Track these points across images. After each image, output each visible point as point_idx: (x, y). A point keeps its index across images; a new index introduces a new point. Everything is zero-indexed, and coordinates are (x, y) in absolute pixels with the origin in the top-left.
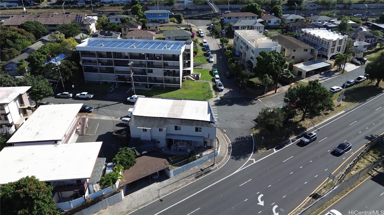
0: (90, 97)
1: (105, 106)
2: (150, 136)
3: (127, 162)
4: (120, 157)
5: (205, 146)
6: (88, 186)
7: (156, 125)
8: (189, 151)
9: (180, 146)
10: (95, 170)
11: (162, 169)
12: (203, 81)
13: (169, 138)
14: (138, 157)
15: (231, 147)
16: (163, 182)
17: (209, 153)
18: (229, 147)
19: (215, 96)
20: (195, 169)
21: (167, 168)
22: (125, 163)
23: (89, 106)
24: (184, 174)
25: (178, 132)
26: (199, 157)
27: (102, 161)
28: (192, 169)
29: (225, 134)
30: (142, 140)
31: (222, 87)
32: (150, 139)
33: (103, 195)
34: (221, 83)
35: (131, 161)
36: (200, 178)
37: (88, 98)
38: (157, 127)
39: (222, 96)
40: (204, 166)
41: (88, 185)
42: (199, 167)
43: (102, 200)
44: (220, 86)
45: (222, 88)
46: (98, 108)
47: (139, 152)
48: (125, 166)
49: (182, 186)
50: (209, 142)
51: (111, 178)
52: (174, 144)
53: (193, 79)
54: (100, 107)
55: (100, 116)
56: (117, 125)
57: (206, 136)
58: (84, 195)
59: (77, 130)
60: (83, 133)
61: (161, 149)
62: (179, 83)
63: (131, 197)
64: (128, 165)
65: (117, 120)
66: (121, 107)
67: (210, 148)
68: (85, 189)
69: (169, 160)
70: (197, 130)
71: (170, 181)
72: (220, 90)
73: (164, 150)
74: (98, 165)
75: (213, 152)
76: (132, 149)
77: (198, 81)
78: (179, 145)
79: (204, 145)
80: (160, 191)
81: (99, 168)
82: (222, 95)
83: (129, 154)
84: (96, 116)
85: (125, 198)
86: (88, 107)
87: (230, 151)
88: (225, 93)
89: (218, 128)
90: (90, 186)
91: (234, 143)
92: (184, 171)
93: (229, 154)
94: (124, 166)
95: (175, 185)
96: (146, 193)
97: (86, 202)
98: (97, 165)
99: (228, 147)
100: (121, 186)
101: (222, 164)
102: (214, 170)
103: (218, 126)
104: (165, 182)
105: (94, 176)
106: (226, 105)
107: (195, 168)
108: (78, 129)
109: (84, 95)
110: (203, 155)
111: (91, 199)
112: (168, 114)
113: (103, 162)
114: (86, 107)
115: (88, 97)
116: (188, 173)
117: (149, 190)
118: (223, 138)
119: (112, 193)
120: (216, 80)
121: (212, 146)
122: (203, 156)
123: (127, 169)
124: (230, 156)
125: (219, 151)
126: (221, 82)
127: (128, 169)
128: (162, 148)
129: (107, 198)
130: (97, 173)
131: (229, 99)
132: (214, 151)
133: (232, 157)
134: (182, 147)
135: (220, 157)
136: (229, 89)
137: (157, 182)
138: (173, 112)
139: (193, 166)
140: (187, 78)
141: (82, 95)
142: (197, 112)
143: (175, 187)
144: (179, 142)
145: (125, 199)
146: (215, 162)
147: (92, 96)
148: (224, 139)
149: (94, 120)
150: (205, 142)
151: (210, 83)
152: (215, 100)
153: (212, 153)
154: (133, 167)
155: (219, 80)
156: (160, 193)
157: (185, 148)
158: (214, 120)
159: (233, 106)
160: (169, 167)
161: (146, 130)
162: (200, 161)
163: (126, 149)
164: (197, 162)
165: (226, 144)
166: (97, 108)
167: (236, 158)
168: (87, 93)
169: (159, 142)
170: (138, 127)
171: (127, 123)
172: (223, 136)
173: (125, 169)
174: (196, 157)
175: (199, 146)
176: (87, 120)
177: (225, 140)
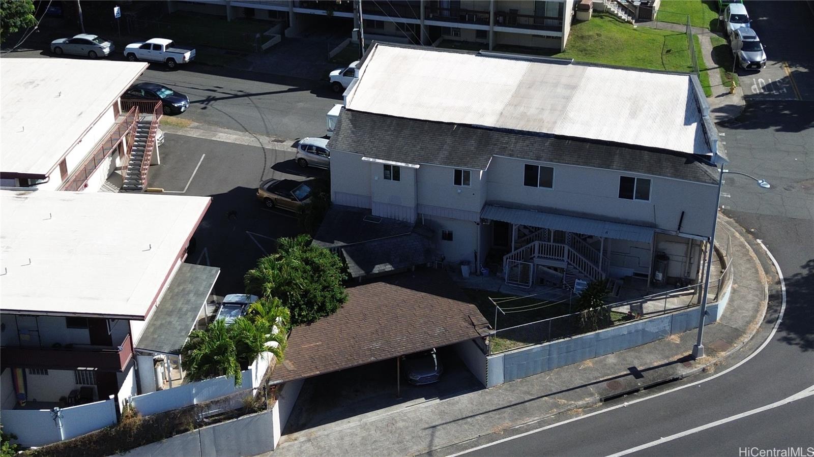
0: (179, 60)
1: (236, 96)
2: (411, 203)
3: (307, 292)
4: (280, 269)
5: (660, 276)
6: (134, 362)
7: (443, 154)
8: (580, 285)
9: (542, 263)
10: (171, 307)
11: (454, 340)
12: (671, 28)
13: (495, 220)
14: (351, 282)
15: (784, 293)
16: (456, 398)
17: (673, 304)
18: (774, 292)
19: (723, 90)
20: (605, 365)
21: (474, 340)
22: (296, 294)
23: (171, 90)
24: (551, 380)
25: (538, 195)
26: (628, 318)
27: (204, 277)
28: (591, 365)
29: (759, 241)
30: (378, 218)
31: (759, 53)
32: (411, 218)
33: (193, 407)
34: (755, 38)
35: (323, 290)
36: (626, 404)
37: (171, 64)
38: (445, 163)
39: (755, 92)
40: (648, 358)
41: (134, 357)
42: (624, 360)
43: (187, 430)
44: (750, 46)
45: (760, 57)
46: (209, 100)
47: (359, 263)
48: (297, 309)
49: (540, 424)
50: (680, 259)
51: (234, 337)
52: (516, 249)
53: (624, 17)
54: (215, 99)
55: (213, 128)
56: (278, 167)
57: (668, 223)
58: (116, 391)
59: (117, 169)
60: (136, 180)
61: (455, 269)
62: (560, 28)
63: (309, 440)
64: (310, 304)
65: (279, 147)
66: (301, 105)
67: (681, 283)
68: (123, 369)
69: (487, 310)
70: (627, 189)
71: (487, 398)
72: (749, 66)
73: (471, 274)
74: (184, 290)
75: (694, 305)
76: (333, 245)
77: (647, 25)
78: (536, 254)
79: (654, 269)
80: (437, 434)
81: (188, 302)
82: (756, 89)
83: (316, 260)
84: (197, 128)
85: (286, 441)
86: (168, 92)
87: (776, 311)
88: (770, 81)
89: (725, 212)
90: (145, 363)
91: (798, 281)
92: (550, 369)
93: (769, 321)
94: (292, 309)
95: (506, 415)
96: (376, 435)
97: (122, 425)
98: (181, 288)
99: (767, 291)
100: (271, 383)
101: (737, 357)
102: (696, 377)
103: (729, 208)
104: (465, 401)
105: (162, 325)
106: (772, 128)
107: (605, 360)
108: (120, 169)
109: (158, 47)
110: (644, 312)
111: (140, 417)
112: (502, 113)
113: (205, 283)
114: (159, 90)
115: (172, 59)
116: (571, 375)
117: (392, 421)
118: (746, 253)
119: (233, 404)
120: (733, 26)
121: (693, 276)
122: (647, 316)
123: (302, 322)
124: (774, 331)
125: (723, 304)
126: (753, 33)
127: (309, 323)
128: (463, 263)
129: (209, 424)
130: (177, 319)
131: (789, 105)
132: (702, 301)
133: (784, 334)
134: (549, 268)
135: (726, 329)
136: (790, 66)
137: (428, 397)
138: (521, 109)
139: (594, 350)
140: (594, 11)
141: (147, 47)
142: (633, 114)
143: (507, 424)
144: (537, 243)
145: (286, 444)
146: (701, 346)
147: (188, 55)
148: (750, 260)
149: (188, 140)
150: (661, 258)
151: (700, 36)
152: (722, 105)
153: (688, 306)
154: (331, 318)
155: (743, 25)
156: (436, 441)
157: (562, 270)
158: (711, 152)
159: (803, 133)
160: (484, 339)
161: (394, 173)
162: (630, 333)
163: (308, 243)
164: (614, 337)
165: (759, 282)
166: (202, 102)
167: (802, 342)
168: (170, 41)
169: (449, 236)
170: (363, 158)
171: (322, 158)
172: (748, 246)
173: (294, 321)
174: (613, 317)
175: (629, 272)
176: (159, 136)
177: (758, 261)
